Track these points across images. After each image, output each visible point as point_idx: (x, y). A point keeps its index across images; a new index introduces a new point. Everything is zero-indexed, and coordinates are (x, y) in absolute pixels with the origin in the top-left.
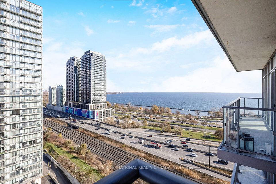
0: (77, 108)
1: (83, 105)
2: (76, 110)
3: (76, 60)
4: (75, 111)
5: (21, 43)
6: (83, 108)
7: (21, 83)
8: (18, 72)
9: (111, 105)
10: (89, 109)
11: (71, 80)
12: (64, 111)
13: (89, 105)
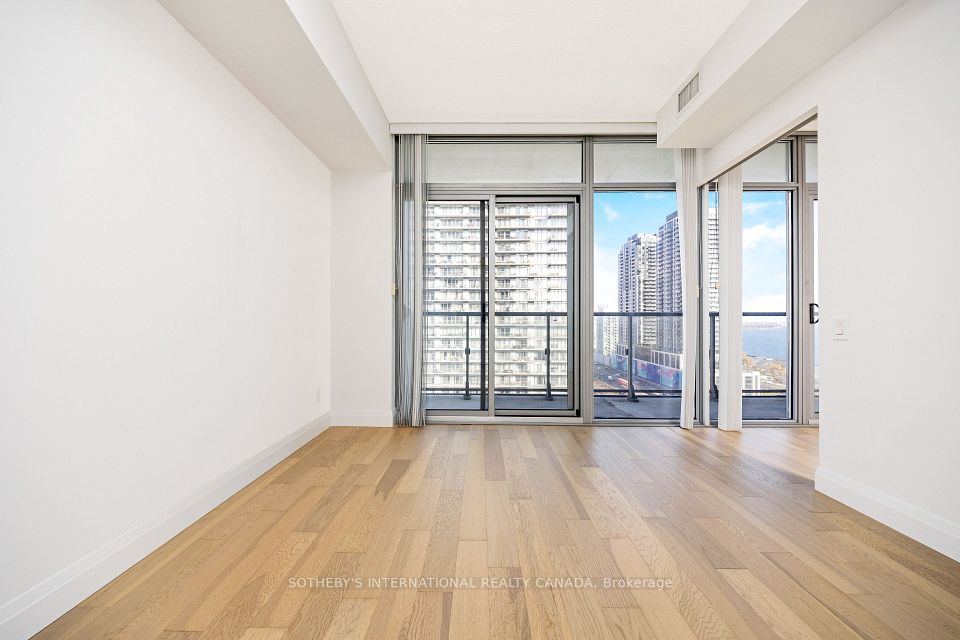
0: (646, 362)
1: (661, 354)
2: (643, 365)
3: (642, 241)
4: (640, 368)
5: (549, 230)
6: (661, 363)
7: (549, 302)
8: (545, 284)
9: (754, 362)
10: (678, 368)
11: (630, 292)
12: (614, 366)
13: (678, 358)
